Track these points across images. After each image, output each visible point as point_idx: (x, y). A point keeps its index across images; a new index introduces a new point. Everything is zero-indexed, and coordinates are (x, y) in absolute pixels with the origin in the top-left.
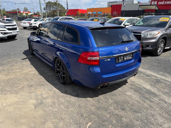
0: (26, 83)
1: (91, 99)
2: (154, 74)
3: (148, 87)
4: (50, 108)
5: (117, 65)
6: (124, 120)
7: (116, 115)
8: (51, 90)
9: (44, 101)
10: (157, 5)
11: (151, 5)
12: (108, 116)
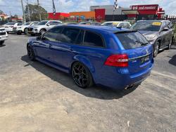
0: (44, 90)
1: (117, 100)
2: (160, 74)
3: (161, 86)
4: (83, 112)
5: (141, 66)
6: (156, 115)
7: (146, 111)
8: (74, 95)
9: (73, 106)
10: (138, 10)
11: (132, 10)
12: (140, 113)
